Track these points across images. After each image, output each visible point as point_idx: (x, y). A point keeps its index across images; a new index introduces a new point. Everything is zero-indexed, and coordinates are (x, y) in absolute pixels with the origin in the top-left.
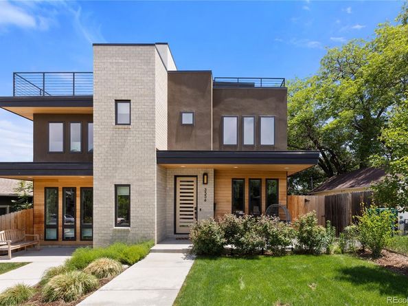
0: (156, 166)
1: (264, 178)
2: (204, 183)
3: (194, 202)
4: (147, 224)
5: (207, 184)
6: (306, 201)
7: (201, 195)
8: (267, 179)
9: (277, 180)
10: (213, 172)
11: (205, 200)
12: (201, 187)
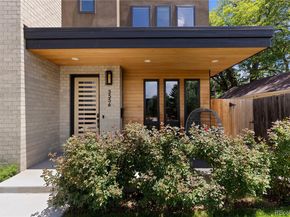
0: (22, 51)
1: (182, 78)
2: (107, 84)
3: (96, 107)
4: (8, 139)
5: (111, 84)
6: (231, 105)
7: (104, 99)
8: (186, 80)
9: (199, 80)
10: (119, 70)
11: (109, 105)
12: (105, 89)
